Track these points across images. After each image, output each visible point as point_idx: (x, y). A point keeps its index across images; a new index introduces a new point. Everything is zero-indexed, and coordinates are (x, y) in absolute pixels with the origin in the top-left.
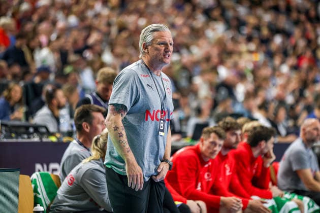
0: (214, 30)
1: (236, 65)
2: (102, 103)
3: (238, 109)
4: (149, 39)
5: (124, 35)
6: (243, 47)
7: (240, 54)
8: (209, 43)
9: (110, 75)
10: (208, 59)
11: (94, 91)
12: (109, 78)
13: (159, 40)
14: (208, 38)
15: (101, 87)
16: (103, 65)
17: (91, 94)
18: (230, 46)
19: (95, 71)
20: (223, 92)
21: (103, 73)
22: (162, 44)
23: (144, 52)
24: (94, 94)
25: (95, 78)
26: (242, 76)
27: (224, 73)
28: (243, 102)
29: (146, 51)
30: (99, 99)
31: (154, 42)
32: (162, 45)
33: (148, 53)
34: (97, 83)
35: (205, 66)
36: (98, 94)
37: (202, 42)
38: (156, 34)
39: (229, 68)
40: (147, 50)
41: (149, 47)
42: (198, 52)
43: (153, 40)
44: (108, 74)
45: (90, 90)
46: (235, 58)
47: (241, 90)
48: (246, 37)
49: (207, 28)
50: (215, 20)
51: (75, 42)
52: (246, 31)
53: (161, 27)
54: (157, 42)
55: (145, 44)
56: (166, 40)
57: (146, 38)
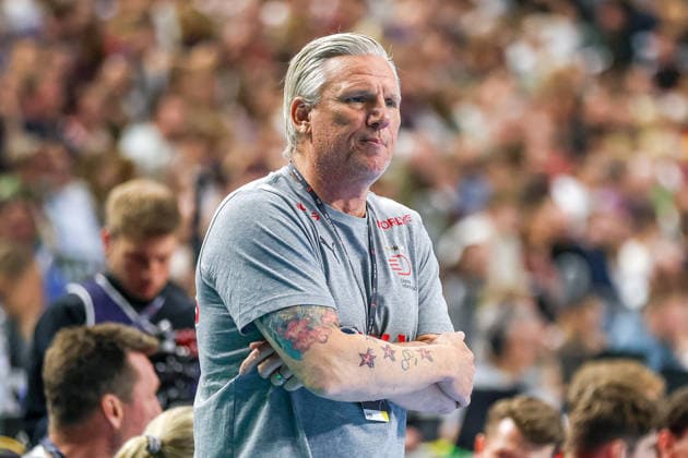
0: (536, 44)
1: (616, 175)
2: (130, 312)
3: (626, 333)
4: (313, 83)
5: (203, 59)
6: (645, 108)
7: (633, 132)
8: (521, 92)
9: (147, 207)
10: (513, 152)
11: (98, 267)
13: (344, 86)
14: (517, 75)
16: (128, 172)
18: (598, 104)
19: (100, 195)
20: (573, 273)
22: (358, 100)
23: (297, 132)
24: (101, 281)
25: (100, 218)
26: (640, 215)
27: (571, 200)
28: (642, 310)
29: (302, 128)
30: (117, 297)
31: (328, 94)
32: (359, 106)
33: (309, 135)
34: (108, 239)
35: (501, 179)
36: (114, 281)
37: (494, 90)
38: (335, 64)
39: (593, 185)
40: (308, 126)
41: (313, 114)
42: (479, 128)
43: (324, 88)
44: (142, 201)
45: (83, 264)
46: (614, 149)
47: (635, 266)
48: (654, 71)
49: (513, 40)
50: (544, 9)
51: (29, 89)
52: (653, 49)
53: (355, 42)
54: (339, 93)
55: (298, 103)
56: (370, 85)
57: (304, 83)
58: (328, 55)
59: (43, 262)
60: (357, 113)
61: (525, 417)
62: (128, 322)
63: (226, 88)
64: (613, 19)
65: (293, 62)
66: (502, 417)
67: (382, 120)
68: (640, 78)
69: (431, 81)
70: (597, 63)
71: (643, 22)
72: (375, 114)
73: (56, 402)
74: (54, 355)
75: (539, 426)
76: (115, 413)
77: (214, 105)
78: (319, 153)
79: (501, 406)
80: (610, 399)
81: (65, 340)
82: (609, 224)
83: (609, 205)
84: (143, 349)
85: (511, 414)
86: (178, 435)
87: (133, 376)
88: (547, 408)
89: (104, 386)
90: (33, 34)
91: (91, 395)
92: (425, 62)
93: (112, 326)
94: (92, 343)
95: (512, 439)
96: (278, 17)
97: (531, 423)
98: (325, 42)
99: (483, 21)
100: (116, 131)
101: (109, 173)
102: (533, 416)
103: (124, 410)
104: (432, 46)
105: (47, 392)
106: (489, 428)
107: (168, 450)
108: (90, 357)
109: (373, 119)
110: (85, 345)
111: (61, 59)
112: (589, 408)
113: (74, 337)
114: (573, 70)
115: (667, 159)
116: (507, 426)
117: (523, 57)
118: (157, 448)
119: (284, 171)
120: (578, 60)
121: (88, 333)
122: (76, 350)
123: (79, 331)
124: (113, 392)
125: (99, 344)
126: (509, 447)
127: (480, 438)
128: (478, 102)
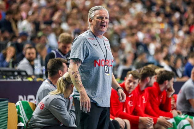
0: (135, 8)
1: (149, 31)
2: (62, 56)
3: (150, 59)
5: (75, 11)
6: (154, 19)
7: (152, 24)
8: (132, 17)
9: (67, 38)
12: (66, 40)
13: (98, 15)
14: (131, 14)
15: (61, 45)
16: (62, 31)
17: (55, 50)
18: (145, 18)
19: (57, 35)
20: (141, 49)
21: (62, 37)
22: (100, 18)
24: (57, 50)
25: (57, 39)
26: (153, 39)
27: (141, 36)
28: (154, 55)
29: (91, 23)
30: (60, 53)
31: (95, 17)
32: (100, 19)
34: (59, 43)
35: (128, 32)
36: (59, 50)
37: (127, 16)
39: (144, 33)
42: (125, 23)
44: (66, 37)
45: (54, 47)
46: (149, 26)
47: (152, 48)
48: (156, 13)
49: (130, 7)
50: (136, 2)
51: (44, 16)
52: (155, 9)
53: (100, 7)
54: (97, 17)
55: (90, 19)
56: (102, 15)
57: (91, 15)
58: (95, 10)
59: (47, 47)
60: (100, 20)
61: (134, 74)
62: (62, 57)
63: (79, 16)
64: (148, 4)
65: (89, 11)
66: (129, 74)
67: (104, 21)
68: (153, 14)
69: (116, 15)
70: (145, 11)
71: (154, 4)
72: (103, 20)
73: (50, 72)
74: (49, 63)
75: (136, 75)
76: (61, 74)
77: (77, 19)
78: (94, 28)
79: (129, 72)
80: (146, 70)
81: (51, 61)
82: (148, 40)
83: (147, 36)
84: (65, 62)
85: (131, 73)
86: (68, 76)
87: (64, 67)
88: (138, 72)
89: (59, 69)
90: (45, 7)
91: (57, 71)
92: (114, 11)
93: (59, 58)
94: (56, 61)
95: (131, 78)
96: (88, 4)
97: (135, 75)
98: (95, 8)
99: (125, 4)
100: (60, 24)
101: (58, 31)
102: (135, 74)
103: (62, 73)
104: (116, 8)
105: (48, 70)
106: (127, 76)
107: (67, 79)
108: (56, 64)
109: (103, 21)
110: (55, 62)
111: (50, 11)
112: (143, 72)
113: (53, 60)
114: (141, 13)
115: (158, 28)
116: (130, 76)
117: (132, 10)
118: (65, 79)
119: (88, 31)
120: (142, 11)
121: (55, 60)
122: (53, 63)
123: (54, 59)
124: (60, 70)
125: (58, 62)
126: (131, 79)
127: (125, 78)
128: (124, 18)
